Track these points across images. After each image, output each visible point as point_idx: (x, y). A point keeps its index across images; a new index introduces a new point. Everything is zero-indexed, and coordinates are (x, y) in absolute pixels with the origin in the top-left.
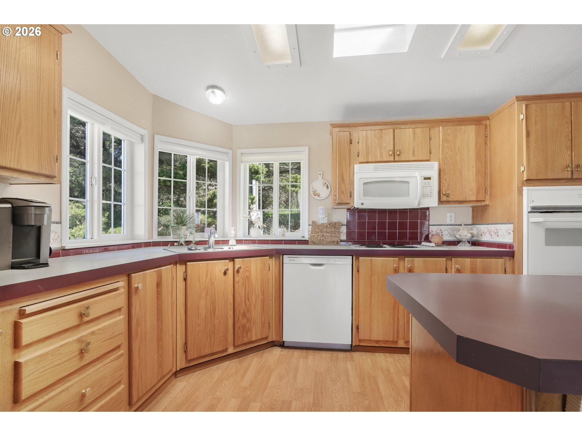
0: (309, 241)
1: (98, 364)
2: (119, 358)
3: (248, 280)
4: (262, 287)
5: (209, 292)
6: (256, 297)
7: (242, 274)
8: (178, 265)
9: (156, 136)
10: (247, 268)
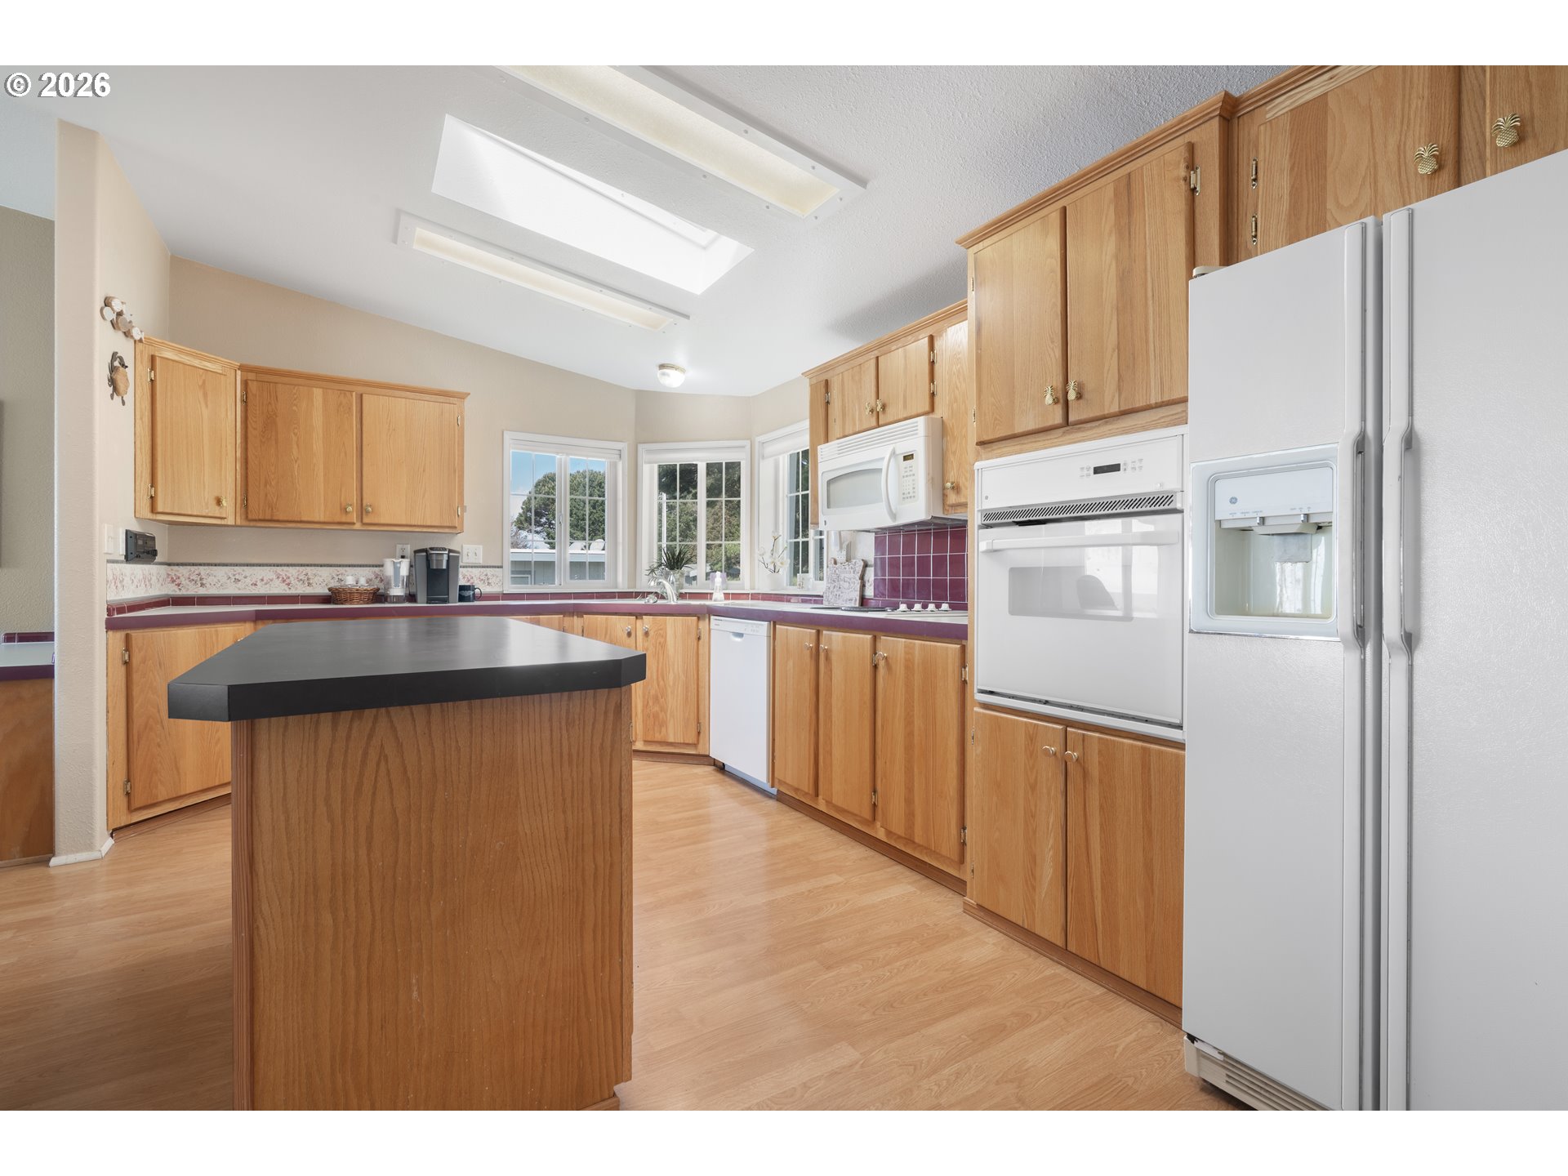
0: (824, 598)
3: (662, 649)
4: (684, 664)
6: (675, 677)
7: (653, 638)
8: (575, 617)
9: (641, 447)
10: (661, 632)
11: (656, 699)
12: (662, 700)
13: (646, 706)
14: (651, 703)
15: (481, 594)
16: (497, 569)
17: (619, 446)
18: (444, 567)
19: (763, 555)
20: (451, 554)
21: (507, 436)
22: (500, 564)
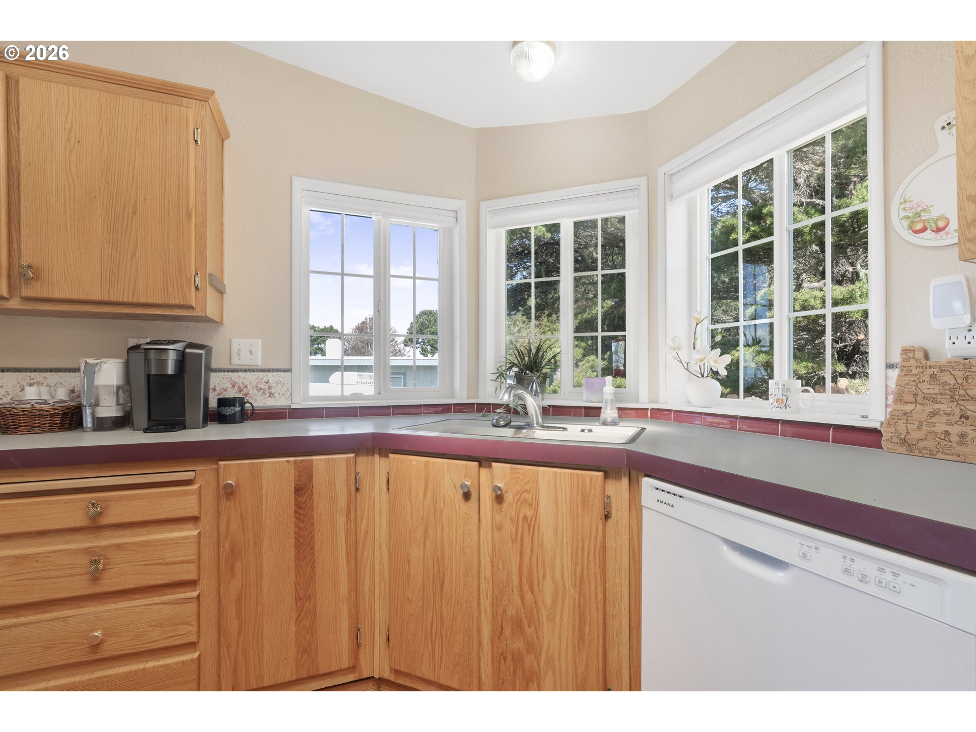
0: (886, 435)
1: (141, 598)
2: (184, 603)
3: (529, 529)
4: (576, 565)
5: (430, 530)
6: (556, 589)
7: (512, 508)
8: (377, 457)
9: (483, 205)
10: (525, 495)
11: (518, 625)
12: (529, 631)
13: (498, 634)
14: (507, 632)
15: (253, 409)
16: (283, 374)
17: (454, 204)
18: (170, 370)
19: (679, 349)
20: (188, 350)
21: (296, 182)
22: (287, 367)
